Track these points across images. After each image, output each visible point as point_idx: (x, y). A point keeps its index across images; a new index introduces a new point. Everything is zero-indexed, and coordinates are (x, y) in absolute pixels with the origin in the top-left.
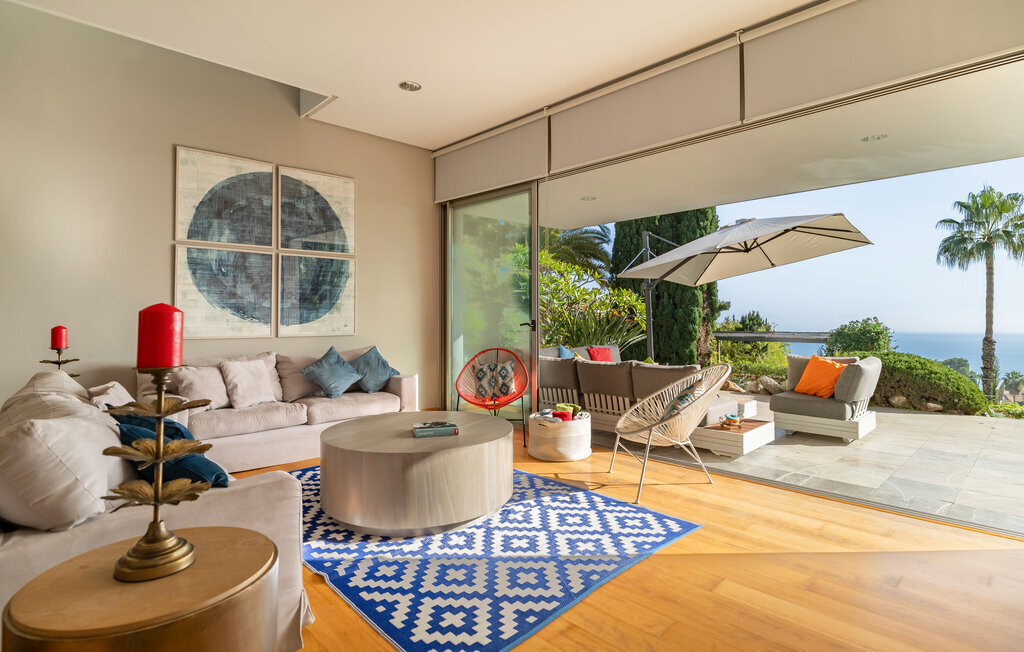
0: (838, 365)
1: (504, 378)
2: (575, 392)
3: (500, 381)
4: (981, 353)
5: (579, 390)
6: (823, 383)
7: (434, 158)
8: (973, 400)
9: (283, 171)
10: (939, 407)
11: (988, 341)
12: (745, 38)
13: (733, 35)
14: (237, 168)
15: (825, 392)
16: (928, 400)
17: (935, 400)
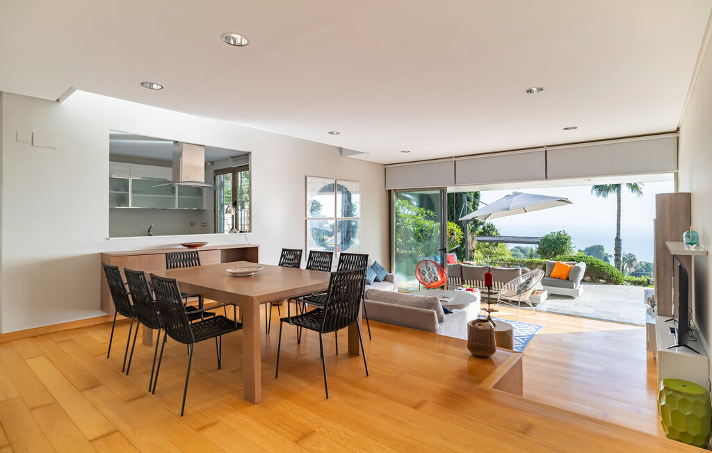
0: (569, 266)
1: (434, 274)
2: (460, 279)
3: (433, 275)
4: (614, 246)
5: (462, 278)
6: (563, 273)
7: (386, 168)
8: (618, 278)
9: (338, 182)
10: (605, 281)
11: (618, 240)
12: (548, 149)
13: (543, 147)
14: (324, 183)
15: (565, 277)
16: (600, 278)
17: (603, 279)
